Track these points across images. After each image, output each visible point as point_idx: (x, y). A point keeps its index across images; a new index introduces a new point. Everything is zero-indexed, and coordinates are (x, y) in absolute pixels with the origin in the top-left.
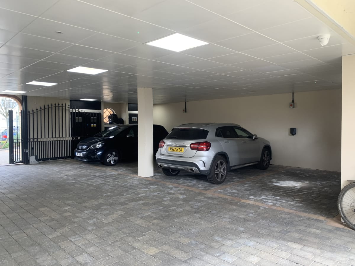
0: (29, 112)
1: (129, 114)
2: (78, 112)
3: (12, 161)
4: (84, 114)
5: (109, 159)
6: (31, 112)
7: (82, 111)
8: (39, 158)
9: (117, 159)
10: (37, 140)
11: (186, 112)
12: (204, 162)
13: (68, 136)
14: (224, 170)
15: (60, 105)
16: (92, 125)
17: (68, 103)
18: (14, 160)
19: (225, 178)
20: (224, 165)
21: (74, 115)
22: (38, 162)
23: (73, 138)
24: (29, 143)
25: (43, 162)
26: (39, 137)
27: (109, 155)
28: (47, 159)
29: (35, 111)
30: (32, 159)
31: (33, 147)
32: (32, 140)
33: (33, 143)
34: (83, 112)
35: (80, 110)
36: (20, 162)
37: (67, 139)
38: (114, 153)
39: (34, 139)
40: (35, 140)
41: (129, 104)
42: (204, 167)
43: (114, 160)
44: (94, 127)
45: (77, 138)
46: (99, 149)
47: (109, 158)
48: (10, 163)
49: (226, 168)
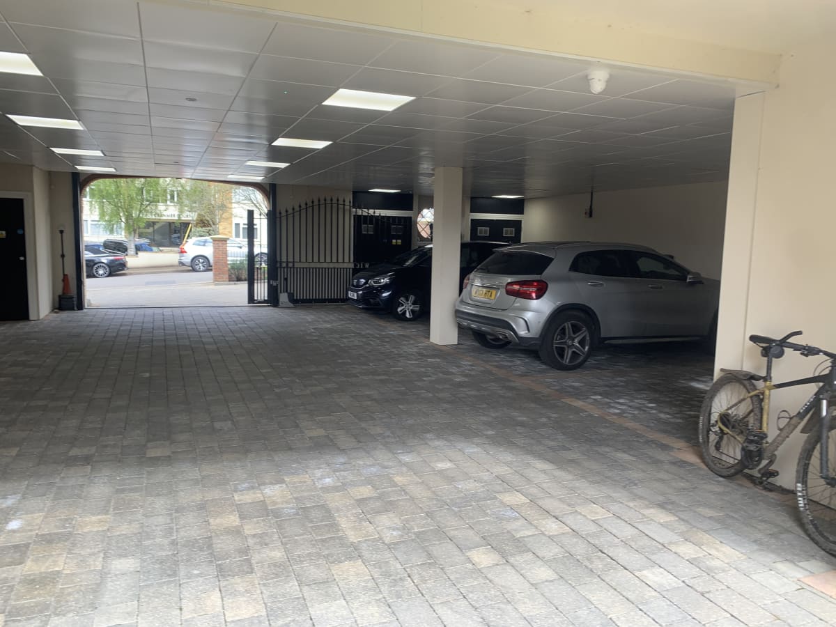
0: (280, 213)
1: (472, 220)
2: (367, 214)
3: (251, 299)
4: (378, 220)
5: (403, 307)
6: (284, 214)
7: (374, 213)
8: (295, 298)
9: (418, 309)
10: (294, 265)
11: (591, 216)
12: (525, 321)
13: (347, 260)
14: (582, 343)
15: (335, 201)
16: (394, 241)
17: (349, 198)
18: (256, 298)
19: (584, 361)
20: (584, 333)
21: (359, 220)
22: (292, 305)
23: (355, 265)
24: (279, 269)
25: (301, 306)
26: (297, 259)
27: (402, 300)
28: (310, 301)
29: (290, 211)
30: (283, 297)
31: (286, 277)
32: (284, 265)
33: (286, 269)
34: (377, 214)
35: (371, 212)
36: (265, 301)
37: (345, 266)
38: (412, 298)
39: (287, 263)
40: (290, 265)
41: (472, 198)
42: (527, 332)
43: (412, 310)
44: (396, 245)
45: (364, 266)
46: (386, 287)
47: (403, 305)
48: (249, 303)
49: (588, 338)
